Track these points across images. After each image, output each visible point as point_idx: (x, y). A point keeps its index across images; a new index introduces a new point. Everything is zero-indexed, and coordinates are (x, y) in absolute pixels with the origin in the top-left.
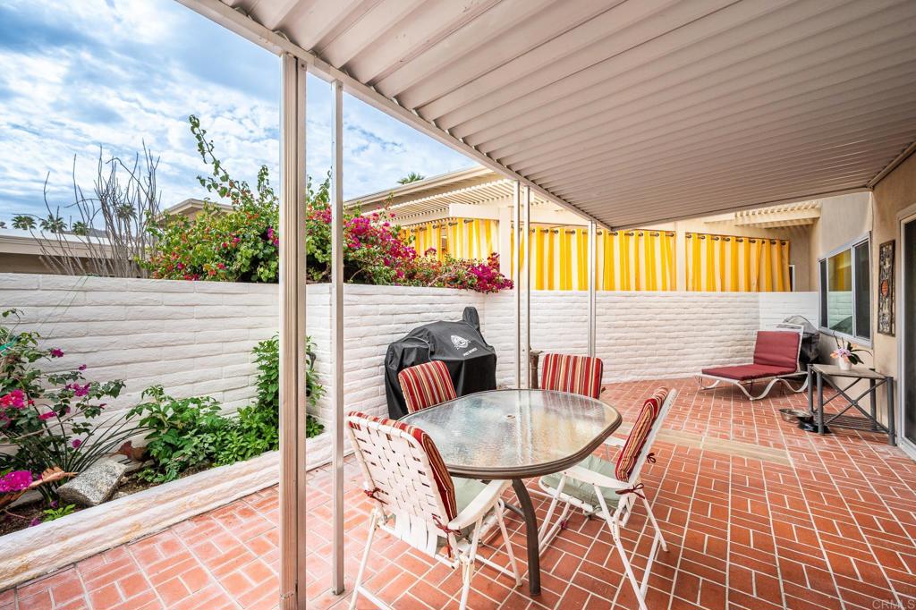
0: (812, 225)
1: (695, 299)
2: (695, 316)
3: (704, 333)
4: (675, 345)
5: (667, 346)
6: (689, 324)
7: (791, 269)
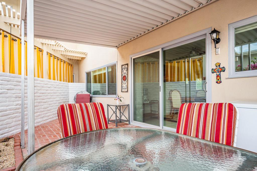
0: (81, 60)
1: (52, 83)
2: (52, 92)
3: (55, 99)
4: (46, 106)
5: (43, 107)
6: (50, 96)
7: (73, 75)
